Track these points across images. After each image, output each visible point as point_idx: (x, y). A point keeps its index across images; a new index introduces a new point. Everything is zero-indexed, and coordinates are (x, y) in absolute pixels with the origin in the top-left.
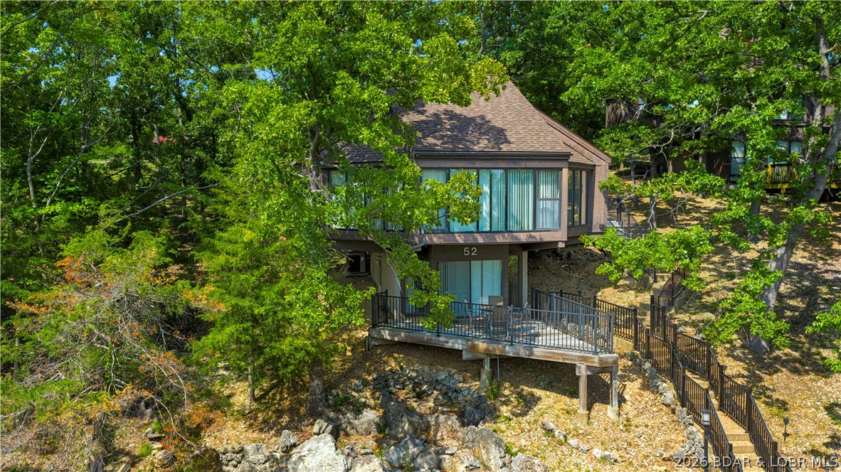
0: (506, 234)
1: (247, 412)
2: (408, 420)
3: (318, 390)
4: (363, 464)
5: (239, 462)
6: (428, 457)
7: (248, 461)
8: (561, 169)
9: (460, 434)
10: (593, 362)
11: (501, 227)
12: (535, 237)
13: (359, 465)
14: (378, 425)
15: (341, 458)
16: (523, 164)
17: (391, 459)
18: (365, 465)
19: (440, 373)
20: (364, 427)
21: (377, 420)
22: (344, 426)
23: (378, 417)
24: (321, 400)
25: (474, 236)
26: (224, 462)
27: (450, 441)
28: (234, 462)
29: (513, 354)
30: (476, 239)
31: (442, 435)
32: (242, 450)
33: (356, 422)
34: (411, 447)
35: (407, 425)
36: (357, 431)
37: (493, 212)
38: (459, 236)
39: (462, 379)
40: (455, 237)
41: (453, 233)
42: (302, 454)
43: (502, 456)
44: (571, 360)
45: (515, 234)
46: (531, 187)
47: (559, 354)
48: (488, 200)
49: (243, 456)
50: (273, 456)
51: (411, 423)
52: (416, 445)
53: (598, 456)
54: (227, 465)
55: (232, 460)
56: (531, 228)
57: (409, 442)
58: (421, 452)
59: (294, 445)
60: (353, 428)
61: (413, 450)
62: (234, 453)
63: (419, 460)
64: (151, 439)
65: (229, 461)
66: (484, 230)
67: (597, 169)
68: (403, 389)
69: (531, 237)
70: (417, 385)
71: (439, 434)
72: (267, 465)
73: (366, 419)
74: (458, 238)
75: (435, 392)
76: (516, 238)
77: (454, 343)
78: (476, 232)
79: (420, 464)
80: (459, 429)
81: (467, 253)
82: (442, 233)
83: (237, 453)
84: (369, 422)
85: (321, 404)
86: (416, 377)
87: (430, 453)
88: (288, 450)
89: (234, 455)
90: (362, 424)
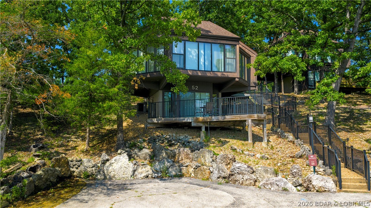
0: (211, 72)
1: (85, 150)
2: (165, 152)
3: (121, 139)
4: (142, 168)
5: (79, 166)
6: (175, 168)
7: (84, 166)
8: (236, 45)
9: (191, 156)
10: (255, 117)
11: (210, 69)
12: (224, 75)
13: (140, 168)
14: (150, 156)
15: (131, 165)
16: (219, 41)
17: (156, 168)
18: (143, 168)
19: (181, 136)
20: (143, 156)
21: (150, 153)
22: (133, 155)
23: (150, 152)
24: (122, 144)
25: (197, 72)
26: (71, 166)
27: (186, 160)
28: (76, 166)
29: (216, 120)
30: (198, 73)
31: (182, 158)
32: (81, 160)
33: (139, 153)
34: (166, 163)
35: (164, 154)
36: (139, 158)
37: (205, 63)
38: (190, 71)
39: (191, 138)
41: (187, 70)
42: (112, 162)
43: (212, 156)
44: (244, 118)
45: (215, 73)
46: (223, 53)
48: (203, 57)
49: (81, 163)
50: (97, 165)
51: (166, 153)
52: (168, 162)
53: (259, 157)
54: (73, 168)
55: (75, 165)
56: (223, 71)
57: (165, 161)
58: (172, 165)
59: (108, 160)
60: (137, 156)
61: (167, 164)
62: (77, 161)
63: (170, 170)
64: (34, 156)
65: (74, 165)
66: (202, 70)
67: (252, 58)
68: (163, 143)
69: (223, 74)
70: (169, 141)
71: (180, 157)
72: (94, 169)
73: (144, 152)
74: (189, 72)
75: (179, 144)
76: (216, 74)
77: (188, 119)
78: (198, 70)
79: (171, 172)
80: (190, 153)
81: (193, 88)
82: (182, 69)
83: (79, 161)
84: (146, 154)
85: (122, 146)
86: (169, 138)
87: (176, 166)
88: (104, 162)
89: (77, 163)
90: (143, 154)
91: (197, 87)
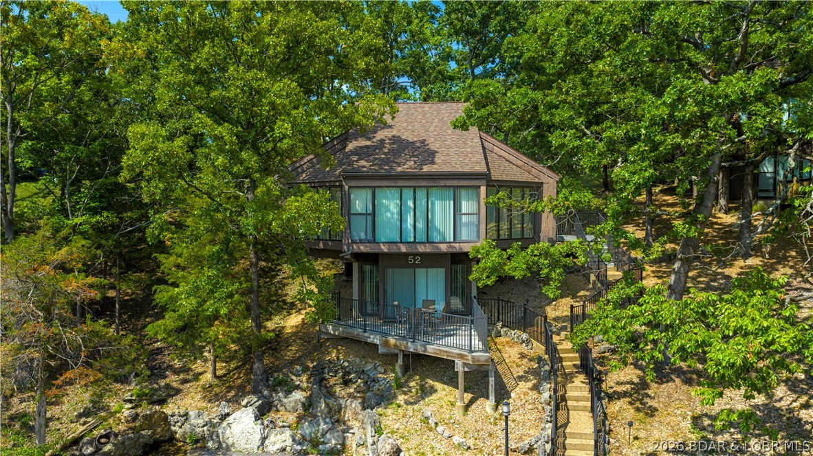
0: (427, 245)
1: (207, 386)
2: (325, 401)
3: (258, 372)
4: (276, 435)
5: (183, 424)
6: (336, 434)
7: (190, 424)
8: (479, 187)
9: (360, 416)
10: (468, 360)
11: (424, 240)
12: (455, 248)
13: (273, 435)
14: (303, 404)
15: (258, 428)
16: (442, 183)
17: (305, 433)
18: (278, 435)
19: (368, 365)
20: (291, 405)
21: (303, 400)
22: (276, 403)
23: (304, 397)
24: (262, 380)
25: (397, 246)
26: (172, 423)
27: (354, 422)
28: (179, 424)
29: (414, 349)
30: (399, 248)
31: (348, 417)
32: (186, 414)
33: (285, 400)
34: (322, 424)
35: (323, 405)
36: (285, 408)
37: (417, 224)
38: (384, 246)
39: (383, 371)
40: (380, 246)
41: (378, 243)
42: (230, 422)
43: (373, 435)
44: (452, 357)
45: (435, 244)
46: (452, 202)
47: (444, 351)
48: (412, 213)
49: (187, 419)
50: (211, 421)
51: (327, 405)
52: (326, 423)
53: (456, 443)
54: (174, 426)
55: (178, 422)
56: (452, 240)
57: (321, 420)
58: (330, 429)
59: (228, 415)
60: (282, 405)
61: (323, 426)
62: (179, 416)
63: (328, 436)
64: (125, 401)
65: (176, 422)
66: (409, 240)
67: (545, 186)
68: (336, 376)
69: (451, 247)
70: (346, 373)
71: (347, 416)
72: (205, 428)
73: (294, 398)
74: (382, 247)
75: (359, 381)
76: (437, 248)
77: (374, 338)
78: (399, 243)
79: (329, 440)
80: (360, 412)
81: (411, 261)
82: (368, 243)
83: (182, 416)
84: (296, 402)
85: (262, 384)
86: (347, 367)
87: (338, 431)
88: (224, 417)
89: (179, 418)
90: (290, 402)
91: (418, 259)
